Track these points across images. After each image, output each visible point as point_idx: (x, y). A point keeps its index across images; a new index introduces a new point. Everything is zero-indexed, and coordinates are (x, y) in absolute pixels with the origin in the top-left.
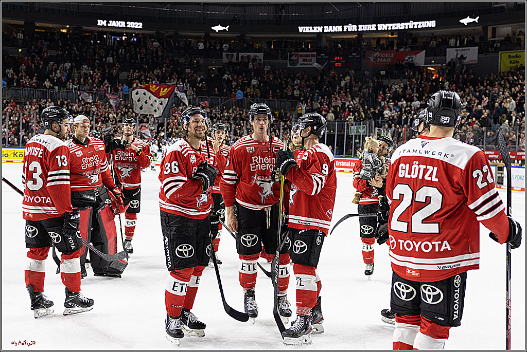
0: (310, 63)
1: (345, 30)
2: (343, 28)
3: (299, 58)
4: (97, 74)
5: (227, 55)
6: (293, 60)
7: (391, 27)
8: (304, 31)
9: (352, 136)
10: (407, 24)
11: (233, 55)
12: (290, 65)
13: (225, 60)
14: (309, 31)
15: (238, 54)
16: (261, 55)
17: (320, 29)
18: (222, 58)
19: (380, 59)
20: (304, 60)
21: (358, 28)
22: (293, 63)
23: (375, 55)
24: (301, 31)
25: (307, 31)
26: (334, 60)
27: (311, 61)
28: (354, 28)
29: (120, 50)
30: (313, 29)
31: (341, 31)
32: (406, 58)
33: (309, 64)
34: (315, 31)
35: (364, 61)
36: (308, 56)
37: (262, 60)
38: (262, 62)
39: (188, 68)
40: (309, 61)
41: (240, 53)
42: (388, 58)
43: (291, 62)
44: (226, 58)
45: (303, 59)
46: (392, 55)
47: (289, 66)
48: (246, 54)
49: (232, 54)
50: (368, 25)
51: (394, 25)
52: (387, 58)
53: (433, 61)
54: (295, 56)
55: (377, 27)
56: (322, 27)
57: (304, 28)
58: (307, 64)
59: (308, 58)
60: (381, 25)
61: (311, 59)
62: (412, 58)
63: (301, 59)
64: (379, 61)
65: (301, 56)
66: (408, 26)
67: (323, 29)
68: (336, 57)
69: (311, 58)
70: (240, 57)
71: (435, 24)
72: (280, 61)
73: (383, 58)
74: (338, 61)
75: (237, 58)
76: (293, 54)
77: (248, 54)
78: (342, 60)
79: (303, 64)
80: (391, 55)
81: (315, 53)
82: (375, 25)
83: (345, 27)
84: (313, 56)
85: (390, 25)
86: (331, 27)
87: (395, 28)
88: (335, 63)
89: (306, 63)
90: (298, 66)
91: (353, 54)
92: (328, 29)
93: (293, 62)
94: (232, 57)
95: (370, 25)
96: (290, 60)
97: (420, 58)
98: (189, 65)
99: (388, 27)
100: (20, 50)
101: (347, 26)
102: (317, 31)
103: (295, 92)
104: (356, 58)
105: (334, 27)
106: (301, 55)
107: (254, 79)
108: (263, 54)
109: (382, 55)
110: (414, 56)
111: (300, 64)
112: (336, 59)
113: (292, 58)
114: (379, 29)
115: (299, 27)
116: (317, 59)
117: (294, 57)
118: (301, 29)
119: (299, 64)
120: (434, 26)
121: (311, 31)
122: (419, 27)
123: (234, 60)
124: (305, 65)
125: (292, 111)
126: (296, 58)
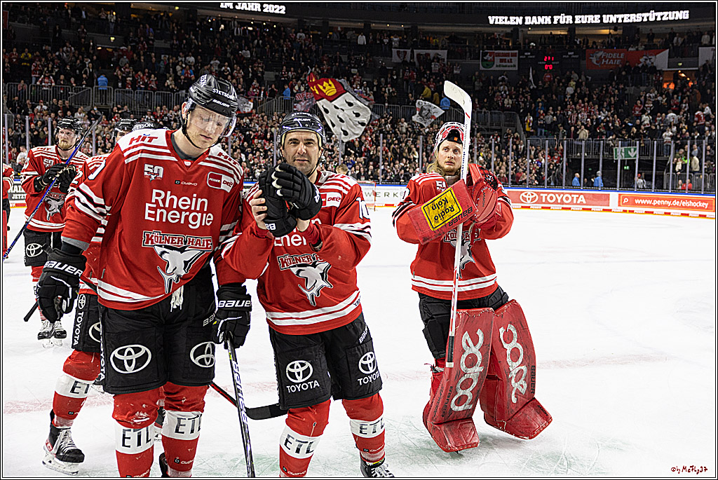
0: (509, 64)
1: (555, 22)
2: (552, 20)
3: (495, 58)
4: (238, 72)
5: (398, 52)
6: (487, 60)
7: (623, 19)
8: (496, 23)
10: (645, 15)
11: (406, 52)
12: (484, 67)
13: (396, 59)
14: (503, 23)
15: (412, 52)
16: (443, 54)
17: (519, 20)
18: (391, 57)
19: (606, 60)
20: (501, 61)
21: (574, 19)
23: (599, 55)
24: (492, 22)
25: (500, 23)
26: (544, 61)
27: (511, 62)
28: (569, 18)
30: (509, 19)
31: (550, 23)
32: (642, 60)
33: (509, 66)
34: (512, 22)
35: (583, 62)
36: (507, 55)
37: (446, 60)
38: (445, 62)
39: (354, 68)
40: (508, 62)
41: (415, 50)
42: (617, 59)
44: (397, 56)
45: (501, 59)
46: (622, 55)
47: (481, 68)
48: (423, 52)
49: (404, 52)
50: (589, 16)
51: (626, 16)
52: (614, 59)
53: (681, 64)
54: (490, 56)
55: (601, 19)
56: (521, 18)
57: (497, 18)
58: (506, 66)
59: (507, 58)
60: (608, 16)
61: (511, 60)
62: (650, 59)
63: (497, 60)
64: (605, 63)
65: (498, 55)
66: (648, 18)
67: (524, 20)
68: (546, 58)
69: (510, 58)
70: (415, 56)
71: (688, 15)
72: (468, 61)
73: (610, 59)
74: (549, 62)
75: (412, 57)
76: (487, 53)
77: (427, 51)
78: (554, 61)
79: (500, 66)
80: (620, 56)
81: (517, 51)
82: (599, 16)
83: (556, 18)
84: (514, 55)
85: (620, 16)
86: (534, 18)
87: (628, 21)
88: (544, 65)
89: (504, 64)
90: (493, 68)
91: (569, 54)
92: (529, 21)
93: (488, 63)
94: (405, 55)
95: (592, 16)
96: (483, 60)
97: (661, 60)
98: (355, 64)
99: (617, 19)
101: (558, 17)
102: (514, 23)
103: (506, 101)
104: (573, 58)
105: (539, 17)
106: (498, 53)
108: (446, 51)
109: (608, 55)
110: (653, 57)
111: (497, 66)
112: (545, 60)
113: (485, 58)
114: (605, 21)
115: (490, 17)
116: (519, 58)
117: (488, 56)
118: (492, 20)
119: (495, 66)
120: (687, 17)
121: (507, 23)
122: (664, 19)
123: (408, 58)
124: (503, 66)
125: (508, 126)
126: (491, 57)
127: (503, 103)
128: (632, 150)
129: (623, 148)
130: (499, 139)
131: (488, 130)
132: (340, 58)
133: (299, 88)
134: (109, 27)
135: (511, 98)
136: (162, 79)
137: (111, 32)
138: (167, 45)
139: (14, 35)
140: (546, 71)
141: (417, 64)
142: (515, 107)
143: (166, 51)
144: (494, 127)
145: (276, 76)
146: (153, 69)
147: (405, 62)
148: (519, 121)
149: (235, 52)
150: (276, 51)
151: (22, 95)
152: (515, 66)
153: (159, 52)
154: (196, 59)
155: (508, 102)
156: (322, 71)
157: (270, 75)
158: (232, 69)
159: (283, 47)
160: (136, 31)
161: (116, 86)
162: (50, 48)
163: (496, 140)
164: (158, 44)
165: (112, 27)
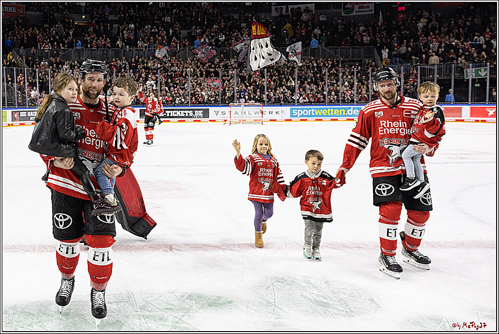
0: (367, 9)
3: (355, 6)
4: (163, 32)
5: (277, 8)
6: (347, 8)
9: (468, 80)
11: (282, 8)
12: (345, 14)
13: (275, 14)
15: (287, 7)
18: (271, 12)
20: (360, 7)
22: (348, 12)
26: (397, 4)
27: (368, 8)
29: (175, 10)
33: (366, 11)
37: (314, 11)
38: (314, 13)
39: (243, 23)
40: (366, 8)
41: (289, 6)
43: (346, 10)
44: (275, 11)
47: (343, 14)
49: (281, 8)
54: (350, 4)
58: (364, 11)
59: (365, 5)
61: (368, 6)
69: (368, 4)
74: (401, 5)
75: (287, 11)
77: (299, 6)
79: (359, 12)
88: (398, 7)
89: (362, 10)
90: (354, 13)
93: (348, 10)
94: (281, 10)
96: (344, 8)
100: (84, 17)
103: (365, 39)
107: (316, 28)
111: (356, 12)
113: (346, 7)
116: (375, 4)
117: (348, 5)
119: (354, 12)
123: (284, 12)
124: (361, 12)
125: (367, 57)
126: (351, 6)
127: (362, 40)
128: (483, 70)
129: (474, 70)
130: (359, 68)
131: (350, 61)
132: (233, 17)
133: (205, 40)
134: (81, 9)
135: (369, 36)
136: (114, 40)
137: (83, 12)
138: (117, 18)
139: (28, 20)
140: (399, 12)
141: (291, 16)
142: (373, 43)
143: (116, 22)
144: (355, 59)
145: (188, 33)
146: (108, 34)
147: (281, 16)
148: (376, 54)
149: (160, 19)
150: (188, 16)
151: (34, 55)
152: (371, 11)
153: (112, 22)
154: (135, 26)
155: (366, 39)
156: (220, 27)
157: (184, 33)
158: (159, 31)
159: (192, 12)
160: (98, 11)
161: (86, 47)
162: (48, 26)
163: (358, 69)
164: (111, 18)
165: (83, 9)
